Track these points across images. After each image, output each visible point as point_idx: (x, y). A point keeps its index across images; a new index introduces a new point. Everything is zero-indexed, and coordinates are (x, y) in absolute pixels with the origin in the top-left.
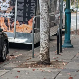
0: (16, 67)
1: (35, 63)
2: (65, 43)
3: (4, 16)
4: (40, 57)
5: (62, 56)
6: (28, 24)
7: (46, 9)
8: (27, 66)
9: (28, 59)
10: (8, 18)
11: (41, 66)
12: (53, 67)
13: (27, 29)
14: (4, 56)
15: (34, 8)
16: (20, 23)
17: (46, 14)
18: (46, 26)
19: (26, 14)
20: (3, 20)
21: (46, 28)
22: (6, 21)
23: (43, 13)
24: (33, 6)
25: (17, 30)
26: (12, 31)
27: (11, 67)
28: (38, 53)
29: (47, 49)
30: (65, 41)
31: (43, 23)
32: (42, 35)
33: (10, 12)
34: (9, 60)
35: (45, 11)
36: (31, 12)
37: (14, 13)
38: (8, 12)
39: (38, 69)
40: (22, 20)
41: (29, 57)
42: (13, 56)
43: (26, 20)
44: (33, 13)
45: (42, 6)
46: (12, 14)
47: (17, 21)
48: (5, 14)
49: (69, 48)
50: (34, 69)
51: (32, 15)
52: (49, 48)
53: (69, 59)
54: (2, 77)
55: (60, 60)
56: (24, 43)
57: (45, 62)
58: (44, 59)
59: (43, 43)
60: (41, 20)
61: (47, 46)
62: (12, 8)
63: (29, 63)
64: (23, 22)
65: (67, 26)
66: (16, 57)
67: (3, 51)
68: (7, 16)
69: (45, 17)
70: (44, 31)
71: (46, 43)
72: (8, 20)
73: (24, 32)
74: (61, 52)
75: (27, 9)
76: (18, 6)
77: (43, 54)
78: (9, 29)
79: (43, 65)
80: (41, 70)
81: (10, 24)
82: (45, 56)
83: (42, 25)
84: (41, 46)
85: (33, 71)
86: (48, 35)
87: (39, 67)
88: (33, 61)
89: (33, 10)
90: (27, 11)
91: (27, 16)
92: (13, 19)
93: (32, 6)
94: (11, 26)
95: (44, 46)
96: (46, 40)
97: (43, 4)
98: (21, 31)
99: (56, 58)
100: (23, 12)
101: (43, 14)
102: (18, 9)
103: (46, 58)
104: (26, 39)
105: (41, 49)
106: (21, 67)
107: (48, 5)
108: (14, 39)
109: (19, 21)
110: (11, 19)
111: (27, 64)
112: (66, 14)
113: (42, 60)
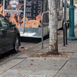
0: (29, 57)
1: (45, 53)
2: (69, 36)
3: (14, 13)
4: (50, 48)
5: (68, 47)
6: (36, 19)
7: (54, 6)
8: (38, 56)
9: (38, 51)
10: (17, 14)
11: (50, 56)
12: (61, 56)
13: (35, 24)
14: (17, 48)
15: (41, 5)
16: (28, 19)
17: (54, 10)
18: (55, 20)
19: (34, 10)
20: (13, 17)
21: (54, 22)
22: (16, 17)
23: (52, 9)
24: (41, 3)
25: (26, 25)
26: (22, 26)
27: (25, 57)
28: (46, 45)
29: (56, 41)
30: (69, 34)
31: (51, 18)
32: (51, 29)
33: (19, 9)
34: (21, 52)
35: (53, 7)
36: (38, 8)
37: (23, 10)
38: (18, 9)
39: (48, 58)
40: (31, 16)
41: (39, 49)
42: (24, 48)
43: (34, 16)
44: (40, 9)
45: (50, 3)
46: (21, 11)
47: (26, 17)
48: (15, 11)
49: (73, 40)
50: (45, 58)
51: (40, 12)
52: (57, 40)
53: (74, 50)
54: (18, 64)
55: (66, 51)
56: (32, 37)
57: (54, 52)
58: (53, 49)
59: (52, 36)
60: (50, 16)
61: (56, 39)
62: (21, 5)
63: (40, 54)
64: (31, 18)
65: (71, 21)
66: (26, 49)
67: (16, 43)
68: (17, 13)
69: (53, 13)
70: (53, 26)
71: (54, 36)
72: (18, 16)
73: (32, 27)
74: (67, 44)
75: (35, 6)
76: (26, 3)
77: (52, 45)
78: (19, 24)
79: (52, 55)
80: (51, 59)
81: (20, 20)
82: (54, 47)
83: (51, 20)
84: (50, 39)
85: (45, 60)
86: (56, 29)
87: (49, 57)
88: (43, 52)
89: (40, 7)
90: (35, 8)
91: (35, 12)
92: (22, 16)
93: (39, 3)
94: (21, 22)
95: (53, 39)
96: (55, 33)
97: (51, 1)
98: (29, 26)
99: (63, 49)
100: (31, 9)
101: (51, 11)
102: (26, 7)
103: (55, 49)
104: (34, 33)
105: (51, 41)
106: (33, 57)
107: (56, 2)
108: (24, 33)
109: (28, 17)
110: (20, 15)
111: (38, 54)
112: (70, 10)
113: (51, 51)
